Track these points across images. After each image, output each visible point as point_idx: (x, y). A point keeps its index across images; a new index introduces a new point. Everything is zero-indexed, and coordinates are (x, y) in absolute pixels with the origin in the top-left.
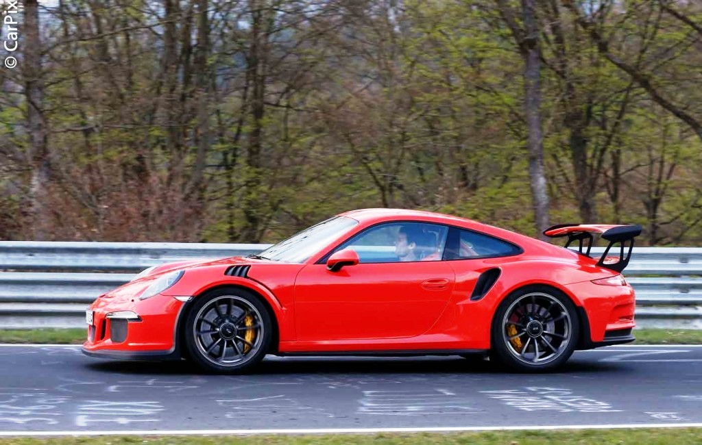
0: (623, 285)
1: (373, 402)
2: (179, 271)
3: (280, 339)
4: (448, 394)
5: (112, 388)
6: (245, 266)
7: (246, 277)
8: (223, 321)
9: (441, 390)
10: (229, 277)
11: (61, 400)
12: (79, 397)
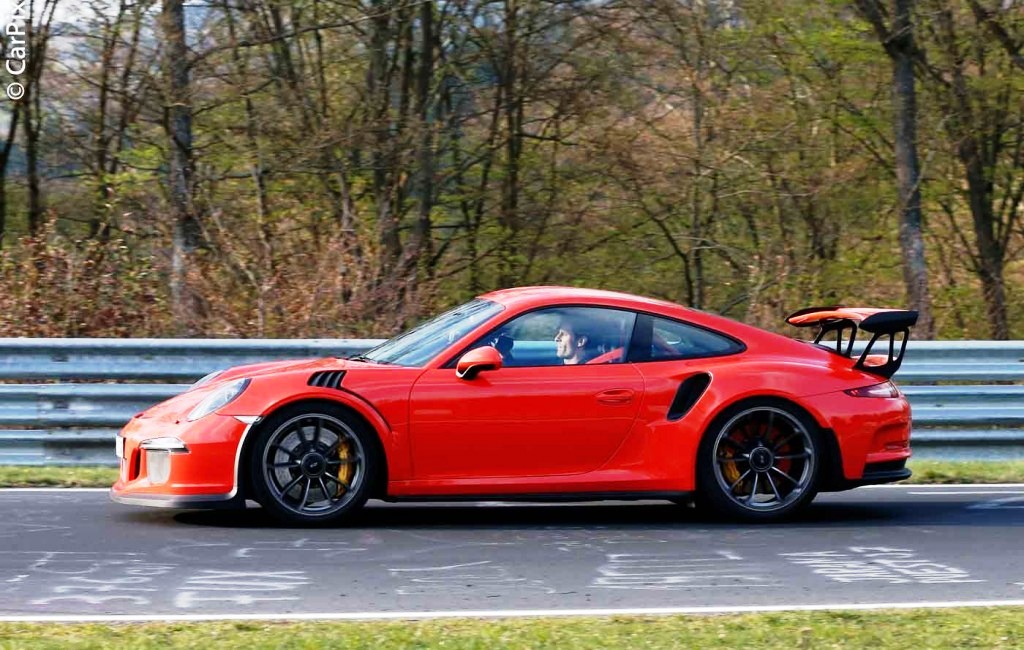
0: (892, 396)
1: (619, 570)
2: (242, 380)
3: (390, 477)
4: (732, 558)
5: (242, 552)
6: (337, 372)
7: (338, 387)
8: (307, 451)
9: (721, 552)
10: (314, 389)
11: (162, 570)
12: (191, 564)
